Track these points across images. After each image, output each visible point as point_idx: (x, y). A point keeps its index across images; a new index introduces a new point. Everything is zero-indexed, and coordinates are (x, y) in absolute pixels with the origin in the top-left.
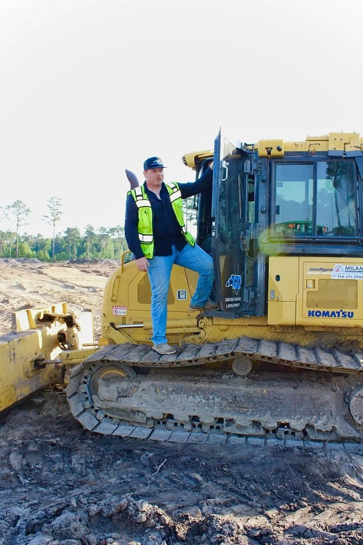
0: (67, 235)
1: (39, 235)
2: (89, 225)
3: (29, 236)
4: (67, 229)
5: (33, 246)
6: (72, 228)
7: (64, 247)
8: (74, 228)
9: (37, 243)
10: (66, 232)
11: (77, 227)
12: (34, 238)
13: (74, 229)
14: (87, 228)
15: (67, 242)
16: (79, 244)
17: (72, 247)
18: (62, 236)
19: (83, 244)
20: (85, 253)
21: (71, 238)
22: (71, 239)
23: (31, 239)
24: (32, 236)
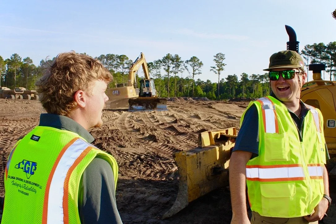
0: (228, 81)
1: (208, 81)
2: (244, 73)
3: (201, 82)
4: (228, 76)
5: (204, 89)
6: (232, 76)
7: (226, 89)
8: (233, 75)
9: (207, 87)
10: (227, 79)
11: (236, 75)
12: (205, 83)
13: (234, 76)
14: (242, 75)
15: (228, 86)
16: (236, 87)
17: (232, 89)
18: (224, 81)
19: (240, 87)
20: (241, 94)
21: (231, 82)
22: (231, 84)
23: (203, 83)
24: (203, 81)
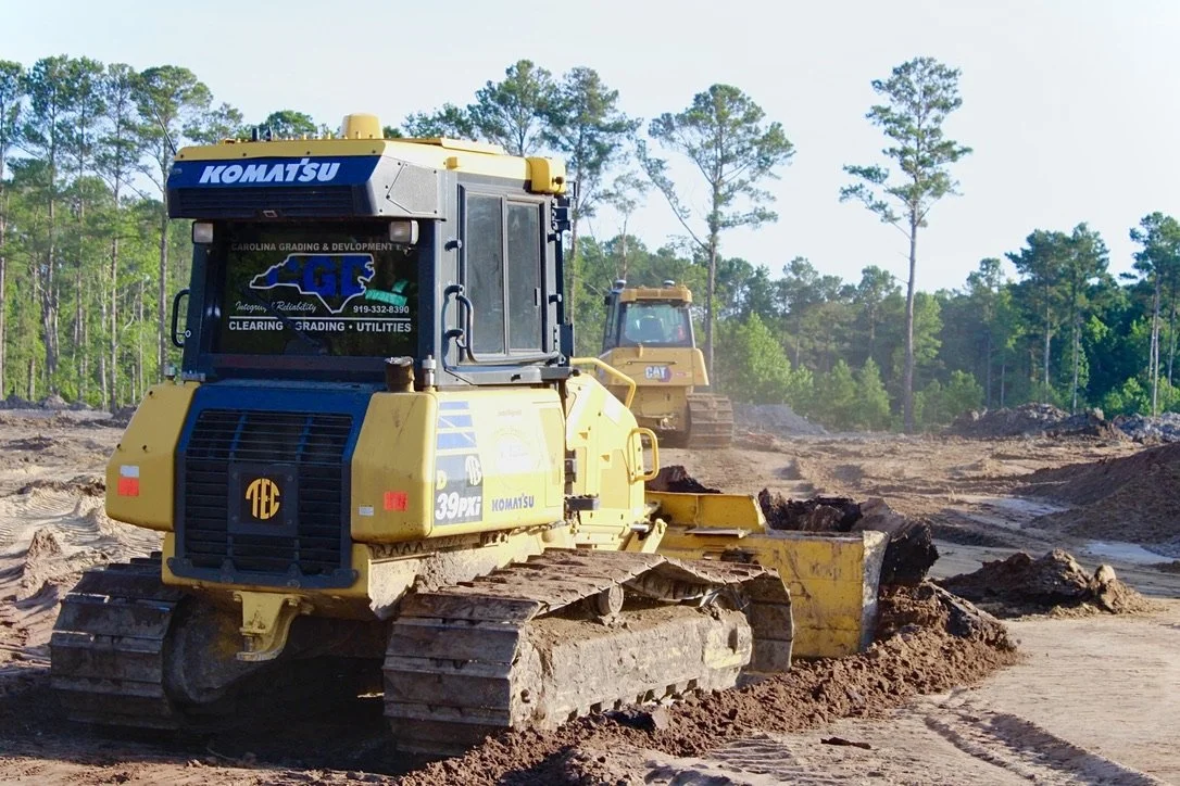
0: (1027, 277)
1: (874, 277)
2: (1157, 216)
3: (818, 283)
4: (1031, 239)
5: (841, 339)
6: (1057, 236)
7: (1010, 343)
8: (1069, 235)
9: (862, 321)
10: (1020, 260)
11: (1091, 229)
12: (848, 290)
13: (1073, 242)
14: (1144, 231)
15: (1033, 318)
16: (1098, 328)
17: (1059, 346)
18: (1003, 282)
19: (1126, 330)
20: (1131, 381)
21: (1053, 291)
22: (1052, 302)
23: (831, 295)
24: (836, 280)
